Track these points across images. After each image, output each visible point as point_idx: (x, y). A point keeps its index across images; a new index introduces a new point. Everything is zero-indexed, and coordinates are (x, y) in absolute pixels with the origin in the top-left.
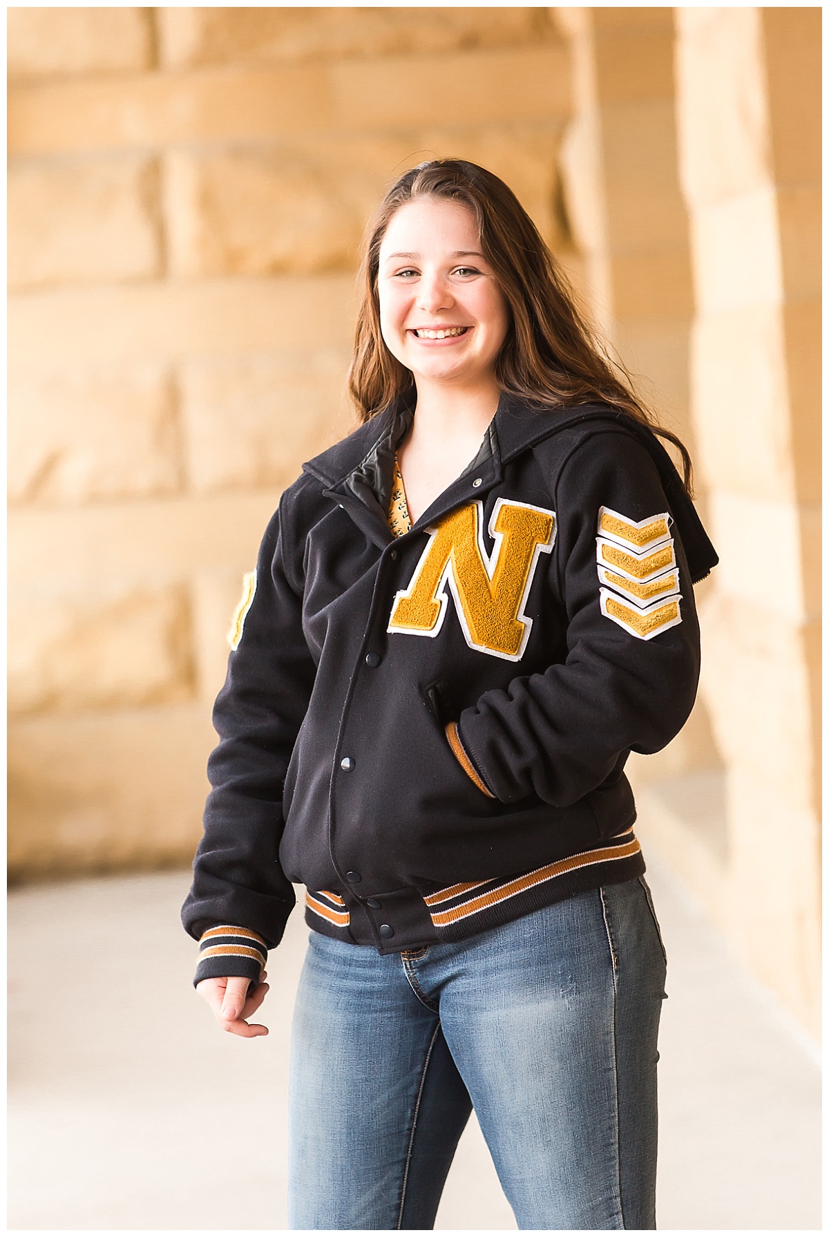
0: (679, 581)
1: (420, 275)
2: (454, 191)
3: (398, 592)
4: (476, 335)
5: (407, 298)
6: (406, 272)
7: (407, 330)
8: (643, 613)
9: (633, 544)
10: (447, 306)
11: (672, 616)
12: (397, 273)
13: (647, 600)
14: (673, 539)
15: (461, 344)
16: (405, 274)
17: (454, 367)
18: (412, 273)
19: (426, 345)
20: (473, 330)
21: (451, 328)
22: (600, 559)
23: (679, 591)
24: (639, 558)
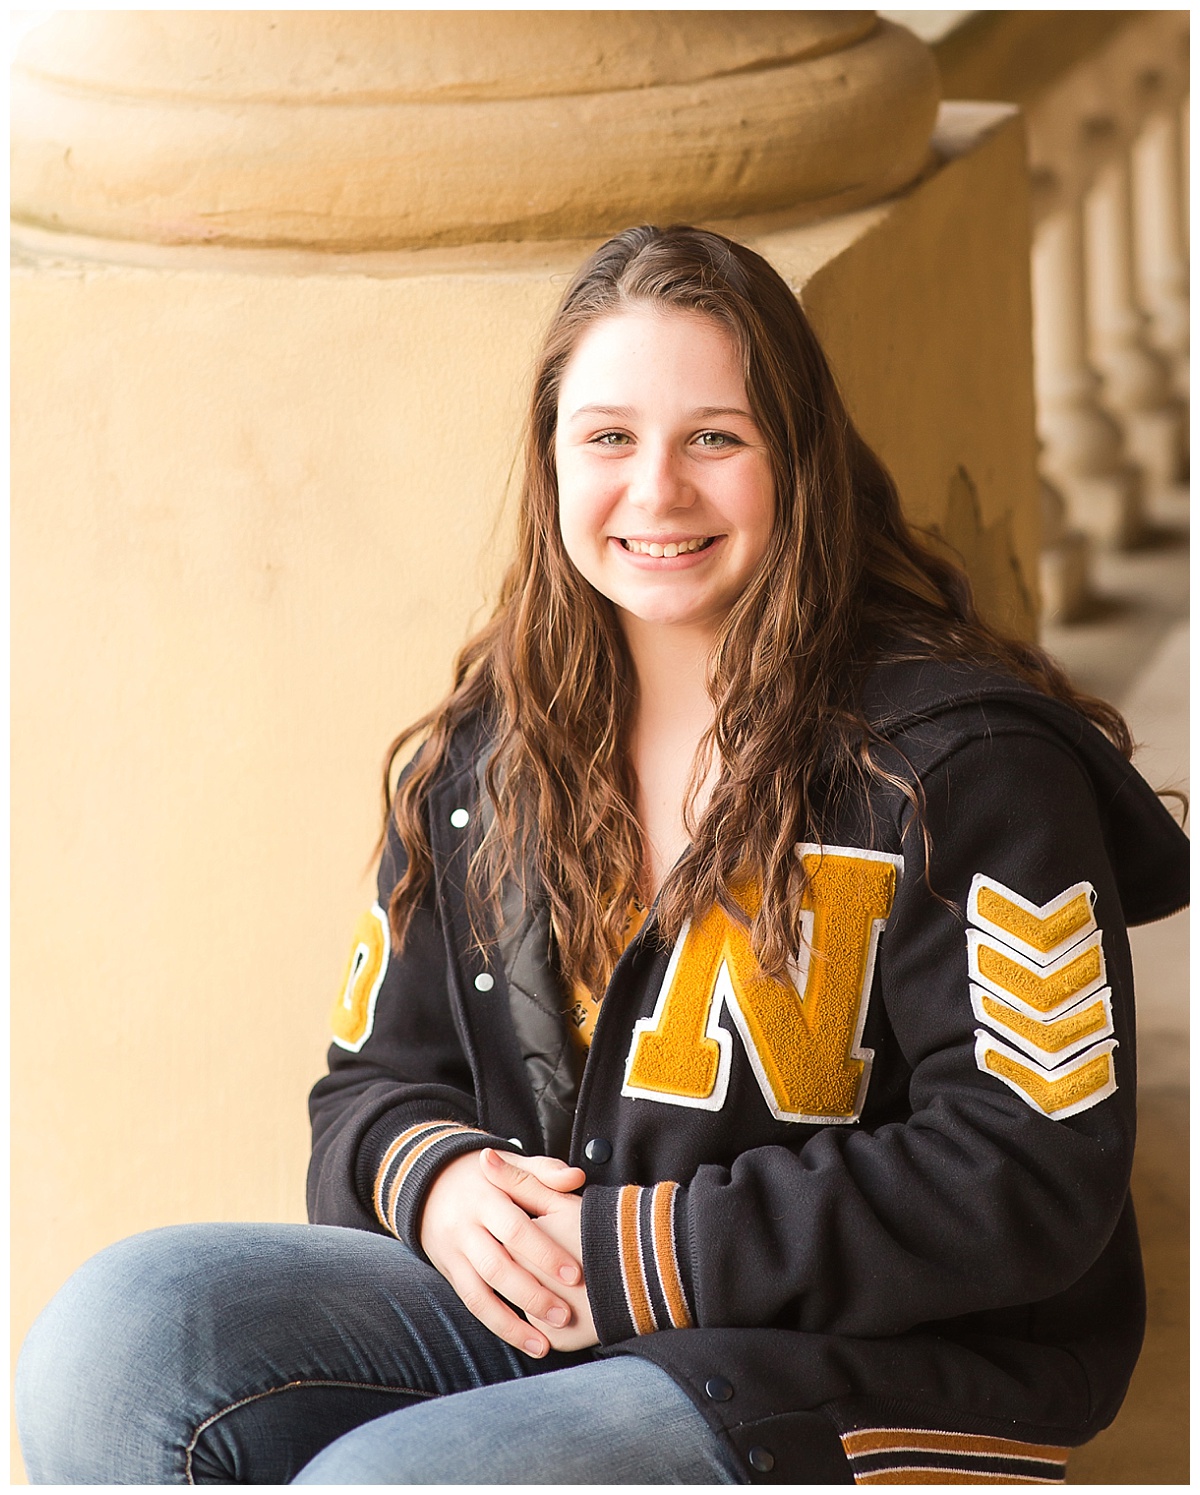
0: (1112, 1011)
1: (635, 443)
2: (697, 298)
3: (638, 1022)
4: (730, 550)
5: (613, 484)
6: (609, 435)
7: (609, 538)
8: (1051, 1077)
9: (1034, 949)
10: (683, 502)
11: (1101, 1082)
12: (595, 437)
13: (1058, 1054)
14: (1101, 931)
15: (705, 564)
16: (606, 440)
17: (692, 607)
18: (619, 437)
19: (644, 567)
20: (725, 540)
21: (688, 540)
22: (974, 972)
23: (1112, 1031)
24: (1044, 974)
